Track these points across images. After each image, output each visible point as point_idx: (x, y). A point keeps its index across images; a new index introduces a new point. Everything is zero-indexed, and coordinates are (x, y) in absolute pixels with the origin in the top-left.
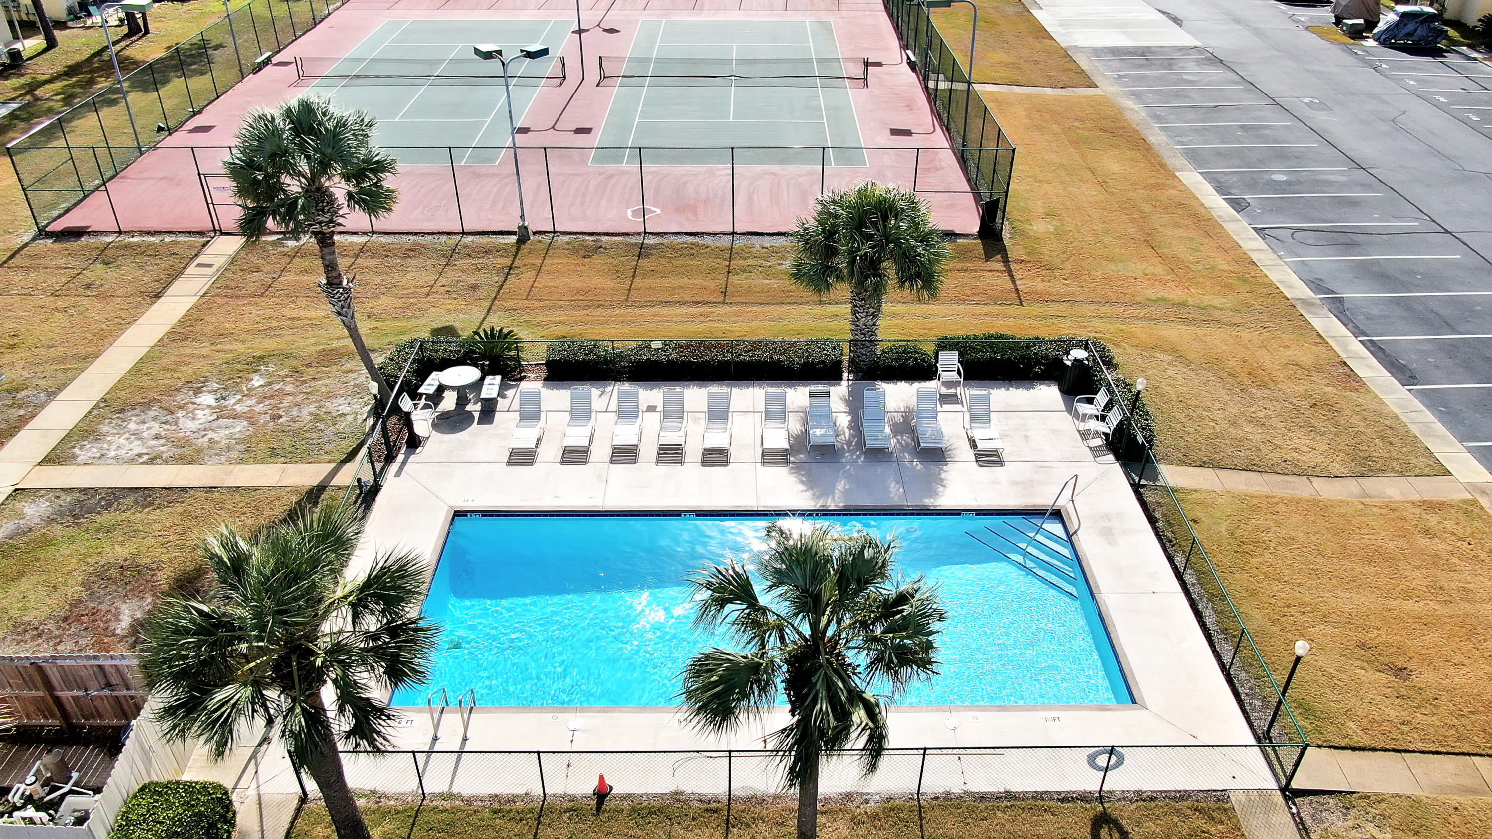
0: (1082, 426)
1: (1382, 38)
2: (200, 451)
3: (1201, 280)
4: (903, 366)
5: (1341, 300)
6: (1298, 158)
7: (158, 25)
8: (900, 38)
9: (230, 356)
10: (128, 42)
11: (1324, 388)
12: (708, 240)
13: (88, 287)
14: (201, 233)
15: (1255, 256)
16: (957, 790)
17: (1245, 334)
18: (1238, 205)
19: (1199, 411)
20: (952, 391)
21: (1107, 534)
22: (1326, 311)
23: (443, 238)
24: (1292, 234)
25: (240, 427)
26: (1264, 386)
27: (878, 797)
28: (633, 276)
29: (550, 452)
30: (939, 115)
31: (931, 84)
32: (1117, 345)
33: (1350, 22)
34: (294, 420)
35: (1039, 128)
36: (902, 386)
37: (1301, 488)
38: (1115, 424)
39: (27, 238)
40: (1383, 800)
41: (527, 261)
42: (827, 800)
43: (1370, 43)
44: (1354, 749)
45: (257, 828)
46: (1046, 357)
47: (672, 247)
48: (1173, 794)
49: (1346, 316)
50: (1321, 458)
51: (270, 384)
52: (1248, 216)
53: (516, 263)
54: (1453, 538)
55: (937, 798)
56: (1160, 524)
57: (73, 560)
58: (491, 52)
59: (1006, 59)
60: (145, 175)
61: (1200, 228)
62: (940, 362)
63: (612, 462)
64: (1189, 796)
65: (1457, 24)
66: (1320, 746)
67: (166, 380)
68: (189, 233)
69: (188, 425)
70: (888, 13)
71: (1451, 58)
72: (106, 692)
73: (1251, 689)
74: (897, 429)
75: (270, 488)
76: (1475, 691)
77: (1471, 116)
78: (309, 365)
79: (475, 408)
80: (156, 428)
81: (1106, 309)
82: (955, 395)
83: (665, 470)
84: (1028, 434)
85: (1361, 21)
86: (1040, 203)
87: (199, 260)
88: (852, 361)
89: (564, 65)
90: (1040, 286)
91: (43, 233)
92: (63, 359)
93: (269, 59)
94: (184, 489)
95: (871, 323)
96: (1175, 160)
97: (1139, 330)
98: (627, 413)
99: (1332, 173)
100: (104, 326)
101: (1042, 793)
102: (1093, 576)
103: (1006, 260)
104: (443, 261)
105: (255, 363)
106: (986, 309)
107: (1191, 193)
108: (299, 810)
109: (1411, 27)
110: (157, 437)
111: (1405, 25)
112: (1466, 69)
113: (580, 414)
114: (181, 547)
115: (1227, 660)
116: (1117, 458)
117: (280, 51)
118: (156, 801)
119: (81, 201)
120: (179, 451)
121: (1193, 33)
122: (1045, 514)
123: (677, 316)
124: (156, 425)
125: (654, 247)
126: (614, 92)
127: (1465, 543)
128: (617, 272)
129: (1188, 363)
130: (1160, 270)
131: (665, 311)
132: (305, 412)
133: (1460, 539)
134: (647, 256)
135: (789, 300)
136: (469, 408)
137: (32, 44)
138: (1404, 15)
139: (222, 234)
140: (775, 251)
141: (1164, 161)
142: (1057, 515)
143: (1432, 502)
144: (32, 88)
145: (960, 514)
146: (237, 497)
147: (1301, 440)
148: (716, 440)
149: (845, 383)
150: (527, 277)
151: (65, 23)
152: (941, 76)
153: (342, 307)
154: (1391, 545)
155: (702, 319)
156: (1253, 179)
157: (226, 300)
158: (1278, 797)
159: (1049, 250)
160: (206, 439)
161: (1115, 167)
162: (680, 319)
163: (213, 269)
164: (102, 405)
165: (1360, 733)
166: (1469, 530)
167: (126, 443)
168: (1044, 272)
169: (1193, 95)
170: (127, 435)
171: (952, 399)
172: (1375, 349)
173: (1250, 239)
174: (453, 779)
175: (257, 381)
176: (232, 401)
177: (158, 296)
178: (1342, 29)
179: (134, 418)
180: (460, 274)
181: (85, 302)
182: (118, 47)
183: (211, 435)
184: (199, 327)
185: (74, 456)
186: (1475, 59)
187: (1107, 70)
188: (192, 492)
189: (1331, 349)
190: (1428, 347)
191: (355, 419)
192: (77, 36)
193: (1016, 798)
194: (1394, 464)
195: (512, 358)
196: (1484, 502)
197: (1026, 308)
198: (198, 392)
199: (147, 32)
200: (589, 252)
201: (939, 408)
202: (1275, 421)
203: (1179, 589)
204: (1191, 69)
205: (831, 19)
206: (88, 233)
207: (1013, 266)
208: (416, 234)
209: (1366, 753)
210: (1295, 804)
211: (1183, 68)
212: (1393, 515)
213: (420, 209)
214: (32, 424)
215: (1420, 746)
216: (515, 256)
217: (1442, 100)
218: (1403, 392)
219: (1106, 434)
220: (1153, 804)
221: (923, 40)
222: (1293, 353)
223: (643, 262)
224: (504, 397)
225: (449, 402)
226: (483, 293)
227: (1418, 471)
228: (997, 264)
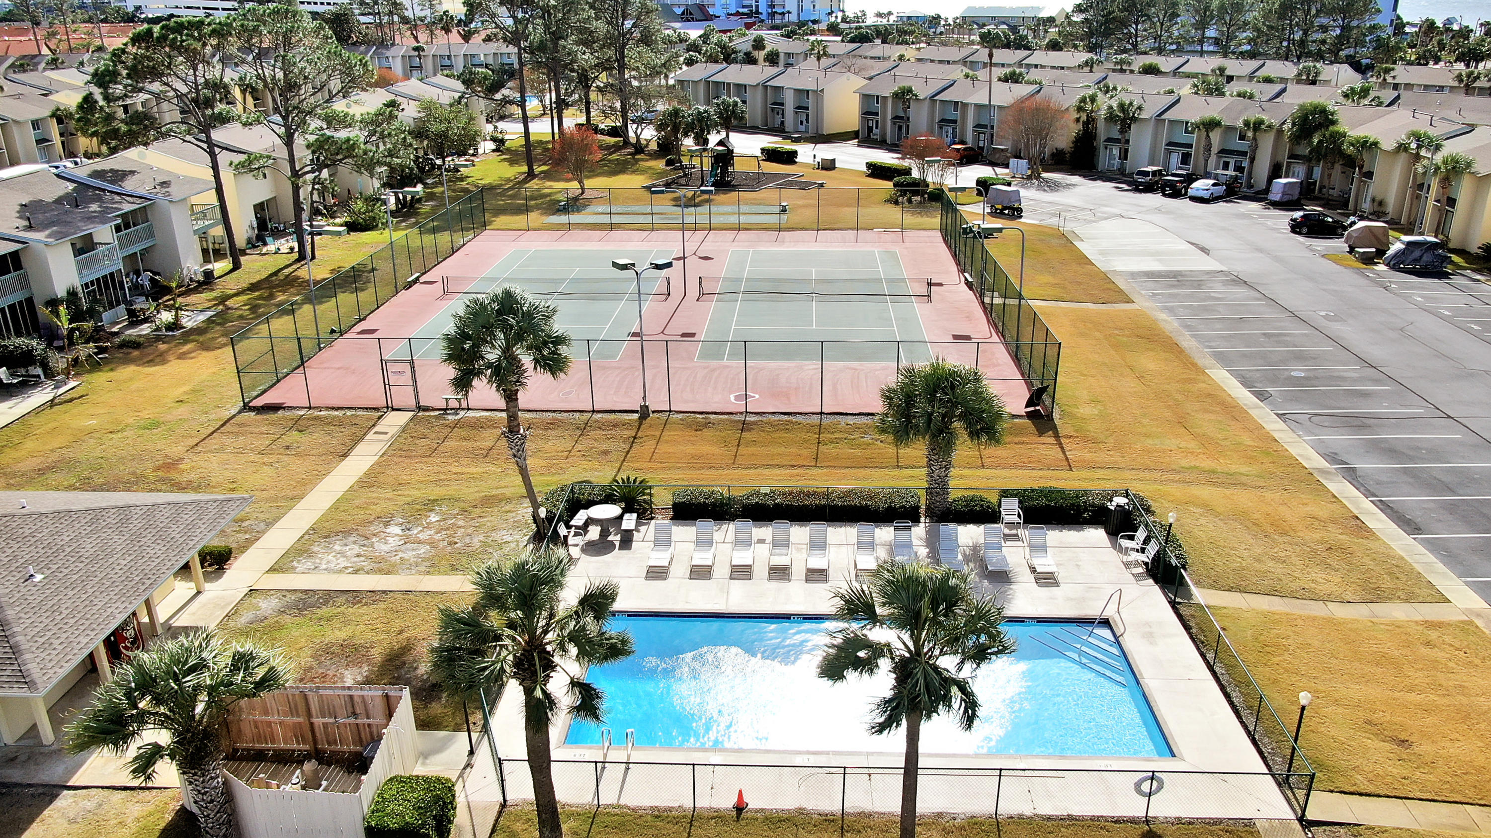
0: (1125, 559)
1: (1392, 263)
2: (394, 565)
3: (1228, 453)
4: (972, 511)
5: (1354, 470)
6: (1314, 358)
7: (321, 252)
8: (958, 264)
9: (409, 499)
10: (299, 265)
11: (1336, 535)
12: (799, 418)
13: (287, 448)
14: (376, 409)
15: (1276, 435)
16: (1028, 811)
17: (1268, 495)
18: (1261, 396)
19: (1227, 550)
20: (1014, 532)
21: (1149, 637)
22: (1340, 478)
23: (577, 415)
24: (1310, 418)
25: (423, 549)
26: (1285, 533)
27: (963, 816)
28: (738, 446)
29: (679, 571)
30: (995, 324)
31: (987, 300)
32: (1155, 501)
33: (1361, 250)
34: (467, 545)
35: (1082, 335)
36: (971, 527)
37: (1317, 609)
38: (1153, 554)
39: (234, 411)
40: (1386, 831)
41: (648, 433)
42: (922, 816)
43: (1382, 268)
44: (1361, 794)
45: (469, 823)
46: (1093, 505)
47: (770, 424)
48: (1207, 821)
49: (1358, 482)
50: (1335, 588)
51: (445, 520)
52: (1271, 404)
53: (639, 434)
54: (1451, 648)
55: (1012, 818)
56: (1194, 630)
57: (303, 640)
58: (626, 265)
59: (1051, 279)
60: (326, 365)
61: (1228, 414)
62: (1003, 507)
63: (731, 579)
64: (1221, 822)
65: (1461, 252)
66: (1332, 791)
67: (360, 515)
68: (366, 408)
69: (382, 548)
70: (946, 244)
71: (1456, 280)
72: (352, 720)
73: (1272, 749)
74: (967, 559)
75: (454, 593)
76: (1468, 759)
77: (1473, 326)
78: (475, 507)
79: (615, 538)
80: (356, 549)
81: (1147, 474)
82: (1017, 535)
83: (774, 585)
84: (1080, 563)
85: (1374, 250)
86: (1085, 392)
87: (376, 429)
88: (928, 508)
89: (669, 284)
90: (1087, 456)
91: (247, 407)
92: (275, 499)
93: (417, 279)
94: (384, 592)
95: (943, 474)
96: (1204, 360)
97: (1175, 490)
98: (742, 543)
99: (1346, 371)
100: (304, 476)
101: (1098, 817)
102: (1137, 666)
103: (1057, 436)
104: (578, 432)
105: (431, 504)
106: (1041, 473)
107: (1219, 386)
108: (500, 813)
109: (1417, 253)
110: (358, 556)
111: (1412, 252)
112: (1470, 289)
113: (704, 543)
114: (388, 632)
115: (1251, 728)
116: (1156, 582)
117: (425, 272)
118: (403, 787)
119: (274, 384)
120: (377, 565)
121: (1220, 261)
122: (1094, 623)
123: (777, 475)
124: (356, 547)
125: (755, 423)
126: (712, 305)
127: (1462, 653)
128: (725, 443)
129: (1217, 515)
130: (1193, 445)
131: (766, 472)
132: (476, 540)
133: (1457, 649)
134: (749, 430)
135: (871, 465)
136: (610, 538)
137: (220, 267)
138: (1409, 244)
139: (393, 410)
140: (857, 428)
141: (1195, 361)
142: (1105, 623)
143: (1432, 622)
144: (223, 299)
145: (1023, 621)
146: (429, 599)
147: (1317, 574)
148: (817, 562)
149: (922, 525)
150: (650, 445)
151: (244, 250)
152: (996, 294)
153: (519, 450)
154: (1396, 653)
155: (798, 478)
156: (1275, 375)
157: (401, 459)
158: (1297, 825)
159: (1094, 428)
160: (398, 557)
161: (1152, 366)
162: (778, 478)
163: (387, 437)
164: (311, 532)
165: (1366, 783)
166: (1466, 643)
167: (334, 559)
168: (1090, 445)
169: (1221, 310)
170: (334, 554)
171: (1015, 538)
172: (1385, 507)
173: (1272, 422)
174: (620, 795)
175: (434, 518)
176: (415, 532)
177: (345, 455)
178: (1355, 256)
179: (338, 542)
180: (593, 442)
181: (286, 458)
182: (290, 269)
183: (401, 555)
184: (381, 478)
185: (294, 568)
186: (1478, 280)
187: (1143, 290)
188: (392, 594)
189: (1345, 506)
190: (1432, 505)
191: (517, 545)
192: (256, 261)
193: (1078, 820)
194: (1400, 593)
195: (645, 501)
196: (1479, 623)
197: (1075, 473)
198: (387, 524)
199: (313, 257)
200: (700, 427)
201: (1003, 544)
202: (1294, 559)
203: (1211, 677)
204: (1218, 289)
205: (897, 249)
206: (284, 408)
207: (1063, 440)
208: (554, 411)
209: (1371, 798)
210: (1310, 831)
211: (1211, 288)
212: (1398, 630)
213: (556, 393)
214: (257, 544)
215: (1418, 795)
216: (638, 429)
217: (1447, 313)
218: (1409, 540)
219: (1146, 564)
220: (1191, 826)
221: (978, 264)
222: (1311, 509)
223: (746, 435)
224: (638, 531)
225: (594, 533)
226: (613, 456)
227: (1421, 599)
228: (1049, 439)
